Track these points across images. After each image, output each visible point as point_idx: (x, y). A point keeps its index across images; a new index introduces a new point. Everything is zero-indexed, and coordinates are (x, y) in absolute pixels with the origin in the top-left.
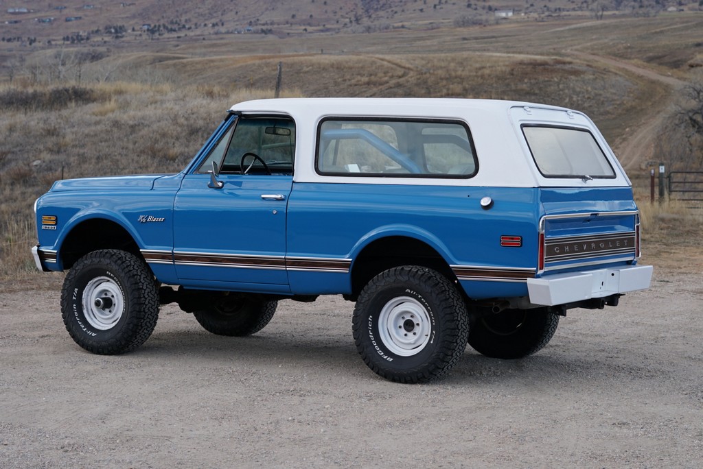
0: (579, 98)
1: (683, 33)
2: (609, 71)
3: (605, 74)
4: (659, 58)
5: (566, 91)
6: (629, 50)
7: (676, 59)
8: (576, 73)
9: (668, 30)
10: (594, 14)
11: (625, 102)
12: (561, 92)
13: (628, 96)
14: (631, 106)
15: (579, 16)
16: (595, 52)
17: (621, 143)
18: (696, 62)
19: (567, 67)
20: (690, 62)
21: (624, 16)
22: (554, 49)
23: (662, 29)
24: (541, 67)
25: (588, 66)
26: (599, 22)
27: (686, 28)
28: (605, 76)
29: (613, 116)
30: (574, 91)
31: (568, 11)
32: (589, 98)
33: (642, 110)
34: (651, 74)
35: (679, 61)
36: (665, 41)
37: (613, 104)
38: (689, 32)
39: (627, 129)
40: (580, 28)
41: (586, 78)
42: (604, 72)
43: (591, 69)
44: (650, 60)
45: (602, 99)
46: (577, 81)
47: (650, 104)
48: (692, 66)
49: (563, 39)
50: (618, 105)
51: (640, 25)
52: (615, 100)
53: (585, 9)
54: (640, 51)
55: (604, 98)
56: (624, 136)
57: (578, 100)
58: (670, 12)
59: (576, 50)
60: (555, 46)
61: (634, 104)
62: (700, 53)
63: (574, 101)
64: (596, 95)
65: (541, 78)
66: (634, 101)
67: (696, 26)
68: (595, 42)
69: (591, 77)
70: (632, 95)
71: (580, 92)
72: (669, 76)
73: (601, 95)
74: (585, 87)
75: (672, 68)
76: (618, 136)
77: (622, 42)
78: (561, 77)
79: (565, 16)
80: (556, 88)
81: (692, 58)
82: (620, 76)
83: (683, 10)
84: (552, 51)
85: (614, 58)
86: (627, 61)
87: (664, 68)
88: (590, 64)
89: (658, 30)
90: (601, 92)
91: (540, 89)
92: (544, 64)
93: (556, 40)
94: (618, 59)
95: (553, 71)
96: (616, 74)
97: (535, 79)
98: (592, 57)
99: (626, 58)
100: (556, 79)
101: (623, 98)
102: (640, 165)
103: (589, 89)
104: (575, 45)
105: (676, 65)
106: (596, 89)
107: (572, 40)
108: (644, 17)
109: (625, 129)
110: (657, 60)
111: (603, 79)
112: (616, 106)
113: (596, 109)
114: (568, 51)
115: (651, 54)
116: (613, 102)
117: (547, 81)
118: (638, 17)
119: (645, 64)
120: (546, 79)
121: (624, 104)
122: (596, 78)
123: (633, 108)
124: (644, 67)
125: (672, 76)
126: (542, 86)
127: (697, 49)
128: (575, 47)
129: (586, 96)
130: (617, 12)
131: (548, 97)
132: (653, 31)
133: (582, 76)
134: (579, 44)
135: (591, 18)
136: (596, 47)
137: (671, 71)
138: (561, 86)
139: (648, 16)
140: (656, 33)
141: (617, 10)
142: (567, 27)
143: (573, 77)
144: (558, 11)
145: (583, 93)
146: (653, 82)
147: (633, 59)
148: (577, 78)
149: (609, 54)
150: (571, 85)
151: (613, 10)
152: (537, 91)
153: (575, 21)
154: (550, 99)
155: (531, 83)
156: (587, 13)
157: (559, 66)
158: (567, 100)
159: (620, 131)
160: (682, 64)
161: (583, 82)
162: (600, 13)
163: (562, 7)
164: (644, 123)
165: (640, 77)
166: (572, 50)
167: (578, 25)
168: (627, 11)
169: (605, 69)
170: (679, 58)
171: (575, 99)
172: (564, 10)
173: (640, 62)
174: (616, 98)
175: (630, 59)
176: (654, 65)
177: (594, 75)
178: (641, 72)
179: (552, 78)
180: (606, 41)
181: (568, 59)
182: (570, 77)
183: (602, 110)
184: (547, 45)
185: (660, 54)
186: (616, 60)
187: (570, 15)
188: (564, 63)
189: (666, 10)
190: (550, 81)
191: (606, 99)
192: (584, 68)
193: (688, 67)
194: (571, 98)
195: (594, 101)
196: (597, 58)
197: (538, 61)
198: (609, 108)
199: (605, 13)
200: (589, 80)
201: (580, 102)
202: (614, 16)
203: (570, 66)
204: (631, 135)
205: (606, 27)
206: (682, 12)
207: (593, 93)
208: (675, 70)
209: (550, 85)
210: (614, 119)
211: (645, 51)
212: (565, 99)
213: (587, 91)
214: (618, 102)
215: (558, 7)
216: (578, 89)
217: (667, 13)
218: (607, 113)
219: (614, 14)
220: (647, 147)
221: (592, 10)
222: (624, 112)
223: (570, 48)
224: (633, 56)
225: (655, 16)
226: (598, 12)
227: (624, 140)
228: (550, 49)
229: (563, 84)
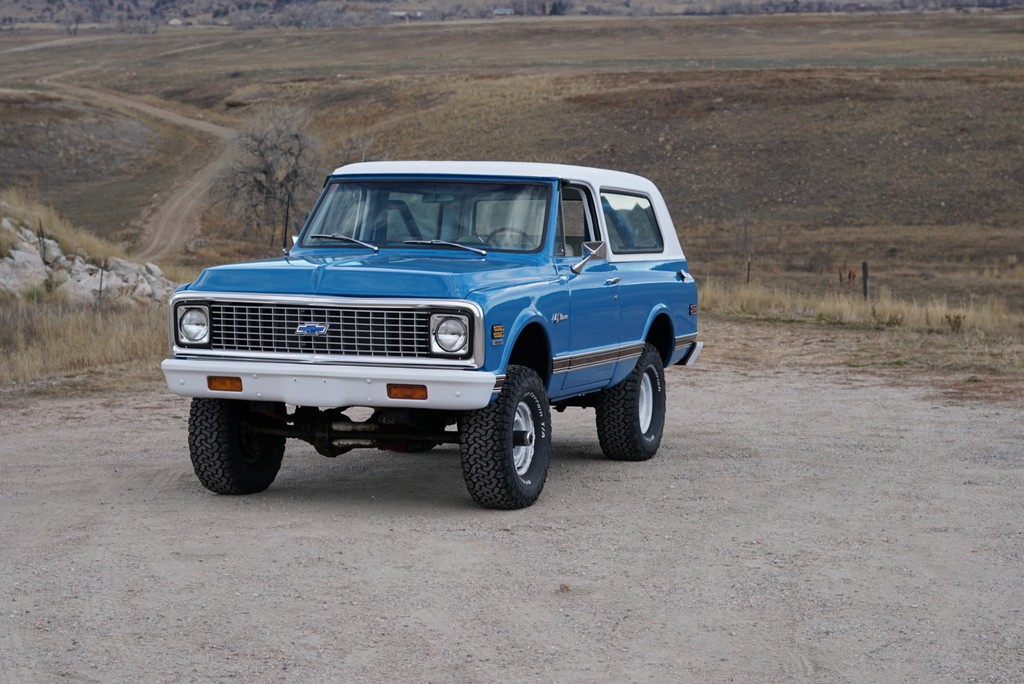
0: (78, 151)
1: (206, 57)
2: (116, 112)
3: (112, 116)
4: (181, 93)
5: (59, 141)
6: (136, 82)
7: (206, 95)
8: (70, 114)
9: (184, 53)
10: (64, 28)
11: (145, 157)
12: (52, 143)
13: (148, 148)
14: (154, 162)
15: (42, 30)
16: (86, 83)
17: (150, 216)
18: (237, 100)
19: (57, 106)
20: (229, 99)
21: (107, 31)
22: (24, 79)
23: (175, 51)
24: (19, 106)
25: (86, 104)
26: (76, 40)
27: (210, 51)
28: (113, 120)
29: (131, 177)
30: (70, 141)
31: (23, 22)
32: (92, 151)
33: (170, 168)
34: (174, 115)
35: (210, 97)
36: (182, 69)
37: (129, 160)
38: (214, 56)
39: (155, 196)
40: (51, 48)
41: (86, 121)
42: (110, 113)
43: (90, 108)
44: (169, 96)
45: (111, 152)
46: (73, 126)
47: (181, 158)
48: (231, 105)
49: (32, 65)
50: (135, 160)
51: (141, 46)
52: (130, 154)
53: (48, 19)
54: (152, 83)
55: (115, 150)
56: (153, 206)
57: (77, 154)
58: (173, 26)
59: (58, 80)
60: (23, 75)
61: (157, 159)
62: (239, 86)
63: (71, 156)
64: (103, 146)
65: (21, 122)
66: (157, 155)
67: (223, 47)
68: (81, 69)
69: (93, 120)
70: (153, 146)
71: (78, 143)
72: (199, 119)
73: (109, 146)
74: (85, 135)
75: (202, 108)
76: (144, 205)
77: (123, 69)
78: (50, 120)
79: (21, 29)
80: (44, 136)
81: (229, 94)
82: (133, 119)
83: (190, 24)
84: (20, 81)
85: (116, 92)
86: (136, 97)
87: (191, 108)
88: (85, 100)
89: (170, 53)
90: (110, 142)
91: (21, 138)
92: (20, 101)
93: (21, 66)
94: (122, 94)
95: (36, 111)
96: (127, 116)
97: (12, 123)
98: (83, 92)
99: (133, 93)
100: (42, 124)
101: (142, 151)
102: (185, 246)
103: (92, 137)
104: (52, 73)
105: (207, 103)
106: (101, 138)
107: (45, 66)
108: (140, 32)
109: (151, 195)
110: (178, 95)
111: (110, 123)
112: (132, 162)
113: (104, 167)
114: (45, 82)
115: (169, 88)
116: (127, 157)
117: (30, 126)
118: (131, 33)
119: (162, 101)
120: (29, 123)
121: (144, 160)
122: (100, 122)
123: (156, 165)
124: (162, 107)
125: (203, 119)
126: (22, 133)
127: (235, 80)
128: (53, 77)
129: (88, 149)
130: (97, 25)
131: (34, 149)
132: (163, 54)
133: (80, 119)
134: (58, 72)
135: (60, 33)
136: (84, 76)
137: (202, 112)
138: (51, 134)
139: (146, 32)
140: (166, 56)
141: (95, 22)
142: (31, 47)
143: (66, 121)
144: (7, 22)
145: (84, 143)
146: (179, 128)
147: (144, 94)
148: (72, 122)
149: (108, 87)
150: (66, 132)
151: (90, 22)
152: (16, 141)
153: (36, 38)
154: (36, 153)
155: (5, 129)
156: (54, 26)
157: (44, 105)
158: (61, 154)
159: (145, 198)
160: (216, 103)
161: (83, 127)
162: (73, 26)
163: (14, 16)
164: (178, 187)
165: (159, 120)
166: (49, 80)
167: (47, 44)
168: (113, 24)
169: (110, 109)
170: (211, 93)
171: (72, 152)
172: (17, 20)
173: (155, 99)
174: (131, 150)
175: (138, 94)
176: (176, 103)
177: (96, 117)
178: (158, 113)
179: (37, 121)
180: (97, 67)
181: (53, 94)
182: (62, 120)
183: (112, 168)
184: (9, 73)
185: (183, 88)
186: (118, 95)
187: (28, 29)
188: (51, 100)
189: (167, 23)
190: (33, 126)
191: (117, 153)
192: (80, 108)
193: (224, 107)
194: (66, 151)
195: (100, 156)
196: (92, 93)
197: (11, 97)
198: (123, 166)
199: (81, 26)
200: (90, 124)
201: (80, 157)
202: (93, 31)
203: (60, 104)
204: (163, 203)
205: (92, 47)
206: (189, 27)
207: (97, 144)
208: (206, 110)
209: (34, 132)
210: (132, 181)
211: (160, 83)
212: (57, 153)
213: (89, 140)
214: (134, 157)
215: (7, 16)
216: (76, 138)
217: (168, 28)
218: (121, 172)
219: (93, 28)
220: (189, 220)
221: (58, 21)
222: (145, 171)
223: (47, 77)
224: (143, 91)
225: (154, 32)
226: (70, 24)
227: (154, 210)
228: (16, 78)
229: (54, 130)
